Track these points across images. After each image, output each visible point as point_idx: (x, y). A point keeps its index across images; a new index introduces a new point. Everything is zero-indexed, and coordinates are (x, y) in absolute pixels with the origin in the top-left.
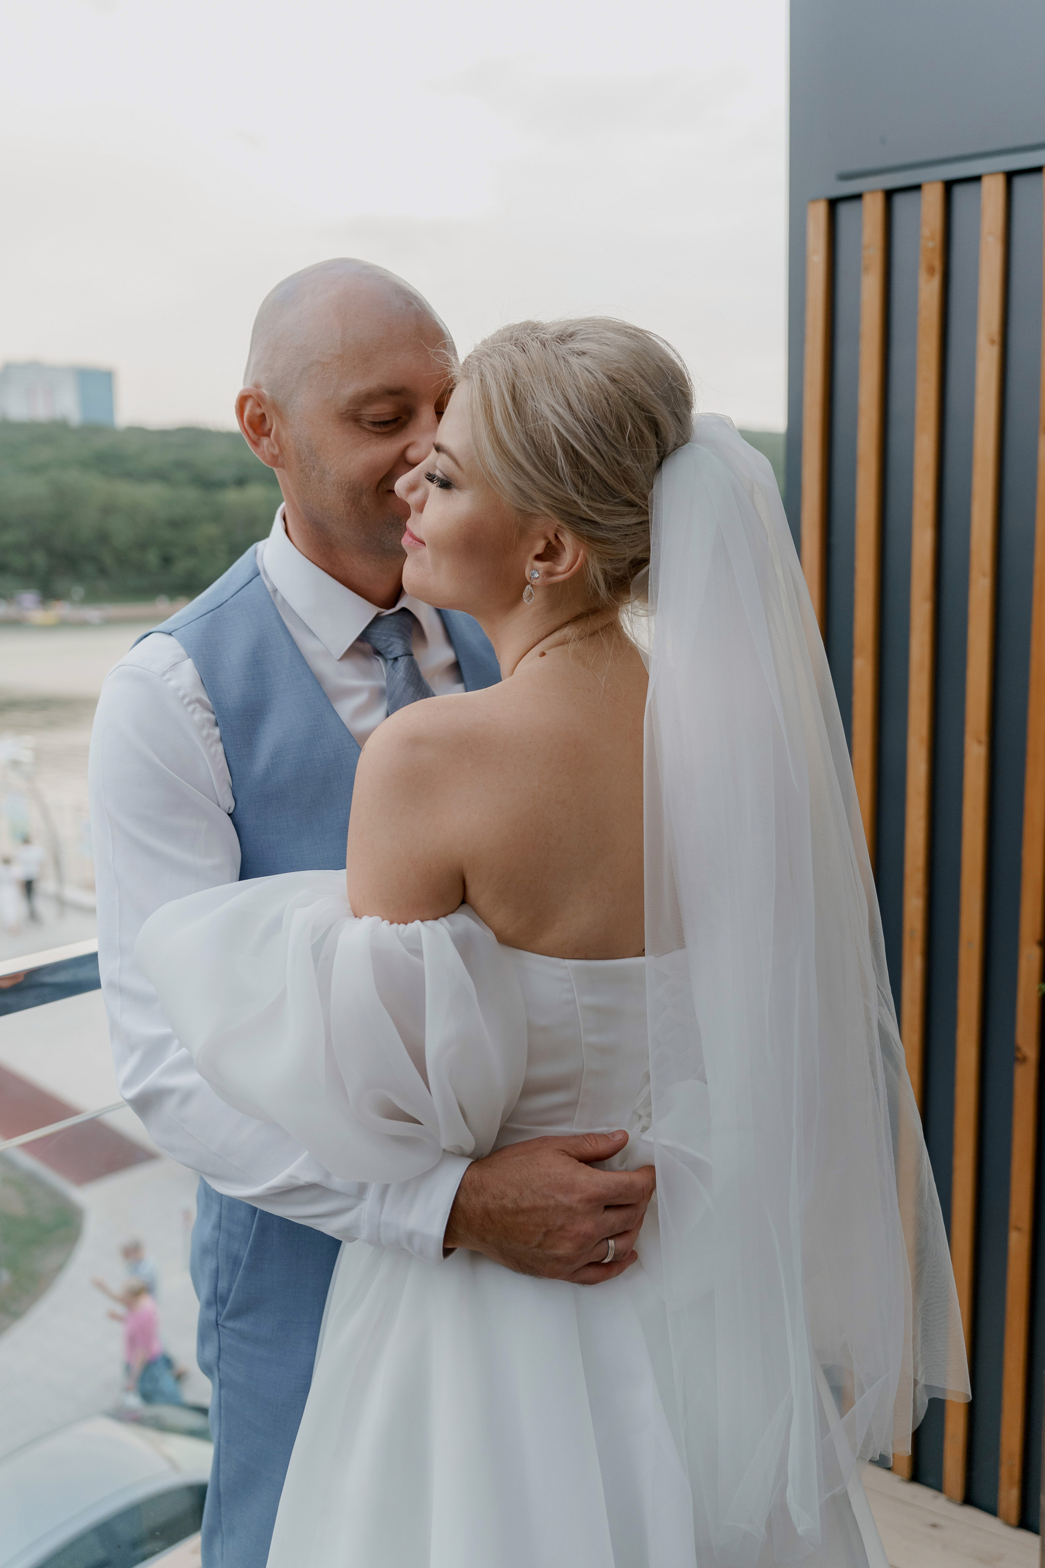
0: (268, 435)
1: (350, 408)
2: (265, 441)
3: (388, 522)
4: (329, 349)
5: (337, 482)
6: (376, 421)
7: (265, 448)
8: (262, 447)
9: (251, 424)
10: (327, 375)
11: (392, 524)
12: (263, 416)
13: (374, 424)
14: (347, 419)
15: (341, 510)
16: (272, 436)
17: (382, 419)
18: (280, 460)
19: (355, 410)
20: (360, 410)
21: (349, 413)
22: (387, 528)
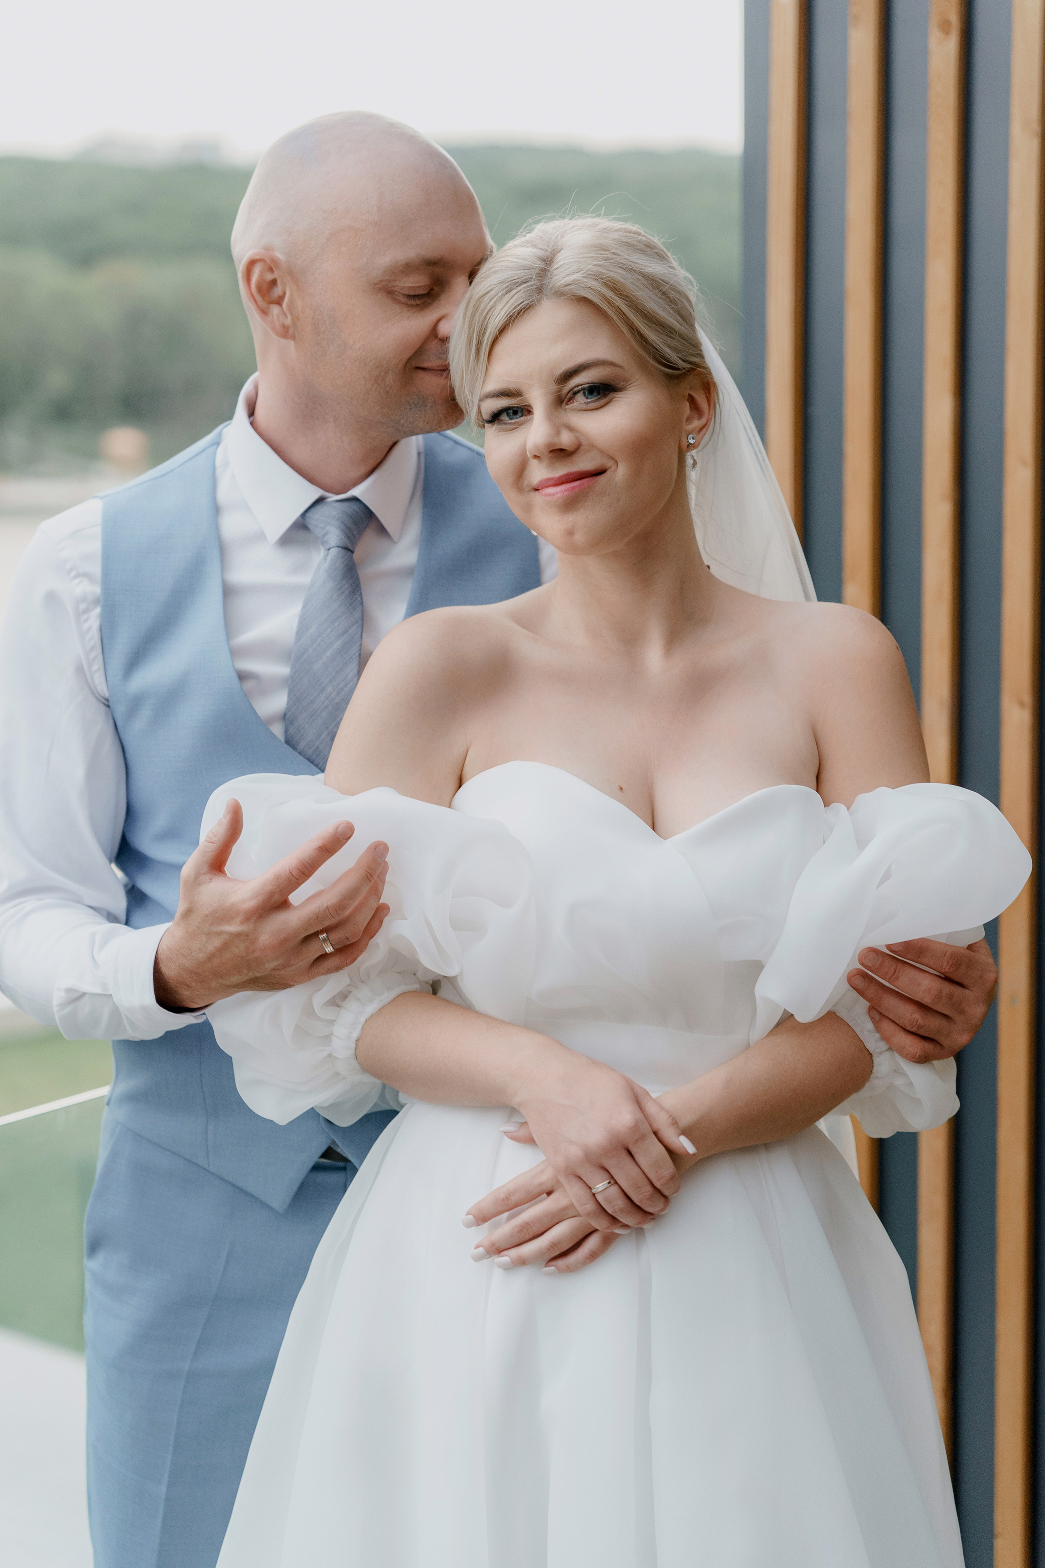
0: (279, 302)
1: (386, 278)
2: (275, 310)
3: (411, 402)
4: (364, 214)
5: (361, 358)
6: (411, 294)
7: (275, 317)
8: (270, 316)
9: (260, 289)
10: (360, 242)
11: (416, 405)
12: (274, 282)
13: (409, 296)
14: (380, 290)
15: (359, 388)
16: (285, 304)
17: (418, 292)
18: (291, 331)
19: (389, 281)
20: (395, 280)
21: (382, 283)
22: (410, 409)
